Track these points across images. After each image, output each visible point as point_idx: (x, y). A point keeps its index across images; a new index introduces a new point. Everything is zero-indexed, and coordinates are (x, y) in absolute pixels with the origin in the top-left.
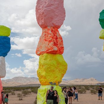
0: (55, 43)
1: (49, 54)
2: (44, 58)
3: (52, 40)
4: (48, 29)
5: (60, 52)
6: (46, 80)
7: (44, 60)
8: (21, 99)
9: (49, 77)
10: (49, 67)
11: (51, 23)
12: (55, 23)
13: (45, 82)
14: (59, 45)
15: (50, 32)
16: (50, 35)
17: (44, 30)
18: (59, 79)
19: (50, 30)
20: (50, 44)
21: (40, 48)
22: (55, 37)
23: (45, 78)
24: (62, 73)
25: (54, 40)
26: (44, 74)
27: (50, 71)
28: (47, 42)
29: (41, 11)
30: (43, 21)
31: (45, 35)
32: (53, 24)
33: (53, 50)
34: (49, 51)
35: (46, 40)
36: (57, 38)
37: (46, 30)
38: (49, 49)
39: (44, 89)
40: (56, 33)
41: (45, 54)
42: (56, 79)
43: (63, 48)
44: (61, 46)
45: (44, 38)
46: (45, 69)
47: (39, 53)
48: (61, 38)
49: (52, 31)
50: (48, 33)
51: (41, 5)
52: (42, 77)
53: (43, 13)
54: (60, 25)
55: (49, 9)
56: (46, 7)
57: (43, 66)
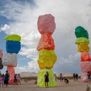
0: (49, 43)
1: (46, 50)
2: (42, 52)
3: (47, 41)
4: (45, 34)
5: (52, 49)
6: (43, 65)
7: (43, 53)
8: (27, 82)
9: (45, 64)
10: (45, 57)
11: (47, 31)
12: (49, 31)
13: (43, 67)
14: (51, 44)
15: (46, 36)
16: (46, 38)
17: (42, 35)
18: (52, 65)
19: (46, 35)
20: (46, 43)
21: (40, 46)
22: (49, 39)
23: (43, 64)
24: (54, 61)
25: (49, 41)
26: (42, 61)
27: (46, 60)
28: (44, 42)
29: (41, 23)
30: (42, 29)
31: (43, 38)
32: (48, 31)
33: (48, 47)
34: (46, 47)
35: (43, 41)
36: (50, 40)
37: (44, 35)
38: (46, 46)
39: (42, 71)
40: (50, 37)
41: (43, 50)
42: (50, 65)
43: (54, 46)
44: (53, 45)
45: (42, 40)
46: (43, 59)
47: (39, 49)
48: (53, 40)
49: (47, 35)
50: (45, 37)
51: (41, 20)
52: (41, 63)
53: (42, 24)
54: (52, 32)
55: (46, 22)
56: (44, 21)
57: (41, 56)
